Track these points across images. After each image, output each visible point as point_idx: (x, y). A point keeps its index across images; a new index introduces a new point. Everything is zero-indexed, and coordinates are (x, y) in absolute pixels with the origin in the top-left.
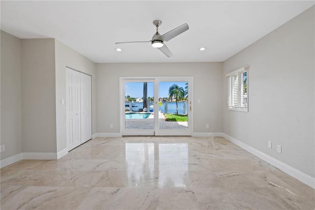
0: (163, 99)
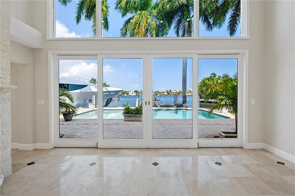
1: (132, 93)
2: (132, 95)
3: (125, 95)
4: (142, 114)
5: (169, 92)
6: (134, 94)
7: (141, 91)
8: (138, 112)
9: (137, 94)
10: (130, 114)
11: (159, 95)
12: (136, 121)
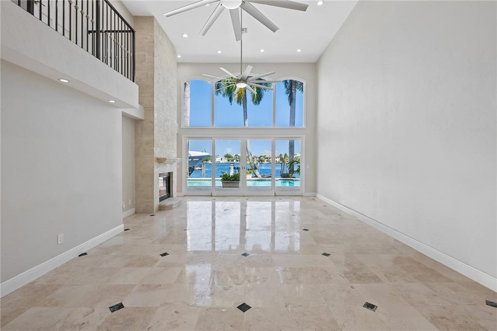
0: (260, 158)
1: (222, 159)
2: (221, 162)
3: (210, 162)
4: (239, 180)
5: (283, 157)
6: (225, 161)
7: (236, 155)
8: (236, 178)
9: (229, 161)
10: (228, 180)
11: (266, 162)
12: (233, 187)
